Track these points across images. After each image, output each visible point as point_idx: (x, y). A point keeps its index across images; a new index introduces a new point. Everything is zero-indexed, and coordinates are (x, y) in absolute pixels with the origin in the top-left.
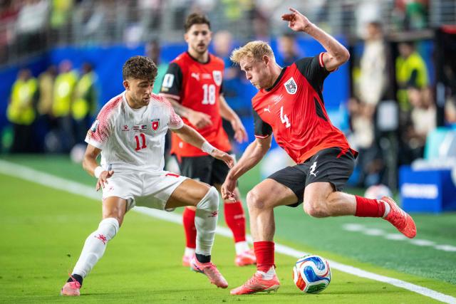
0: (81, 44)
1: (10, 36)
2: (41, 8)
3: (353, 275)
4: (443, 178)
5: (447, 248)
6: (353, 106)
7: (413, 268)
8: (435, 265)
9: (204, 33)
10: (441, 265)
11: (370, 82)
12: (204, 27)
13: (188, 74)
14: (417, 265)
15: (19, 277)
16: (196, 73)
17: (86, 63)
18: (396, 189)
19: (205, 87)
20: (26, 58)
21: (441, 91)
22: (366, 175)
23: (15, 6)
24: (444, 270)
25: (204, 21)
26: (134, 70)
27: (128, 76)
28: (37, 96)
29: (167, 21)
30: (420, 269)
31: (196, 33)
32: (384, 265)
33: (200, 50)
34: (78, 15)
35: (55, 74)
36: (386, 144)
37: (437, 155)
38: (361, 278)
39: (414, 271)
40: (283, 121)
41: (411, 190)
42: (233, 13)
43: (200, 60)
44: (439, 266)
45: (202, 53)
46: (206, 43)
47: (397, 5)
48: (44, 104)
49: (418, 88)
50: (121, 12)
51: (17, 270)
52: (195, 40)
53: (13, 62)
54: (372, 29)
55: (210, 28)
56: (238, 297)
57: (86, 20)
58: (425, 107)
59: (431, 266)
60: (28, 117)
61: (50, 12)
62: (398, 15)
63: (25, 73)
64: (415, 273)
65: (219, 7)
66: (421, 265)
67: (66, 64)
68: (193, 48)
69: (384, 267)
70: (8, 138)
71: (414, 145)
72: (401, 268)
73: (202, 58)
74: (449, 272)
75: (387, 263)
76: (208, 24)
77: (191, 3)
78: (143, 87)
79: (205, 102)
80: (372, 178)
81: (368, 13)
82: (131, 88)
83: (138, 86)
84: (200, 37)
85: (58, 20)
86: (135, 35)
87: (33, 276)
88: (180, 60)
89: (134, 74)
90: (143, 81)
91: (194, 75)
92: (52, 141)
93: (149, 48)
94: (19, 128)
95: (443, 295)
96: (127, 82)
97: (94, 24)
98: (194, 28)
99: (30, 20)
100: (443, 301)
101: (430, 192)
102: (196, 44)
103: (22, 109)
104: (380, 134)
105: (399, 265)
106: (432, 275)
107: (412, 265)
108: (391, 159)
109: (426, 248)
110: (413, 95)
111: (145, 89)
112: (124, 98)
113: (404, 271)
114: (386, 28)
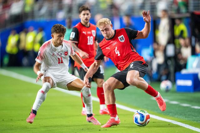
0: (38, 19)
1: (7, 16)
2: (21, 4)
3: (155, 119)
4: (194, 77)
5: (196, 107)
6: (156, 46)
7: (181, 116)
8: (191, 115)
9: (88, 14)
10: (193, 114)
11: (163, 36)
12: (88, 12)
13: (81, 32)
14: (183, 114)
15: (11, 120)
16: (85, 32)
17: (40, 27)
18: (174, 82)
19: (88, 37)
20: (14, 26)
21: (193, 39)
22: (161, 76)
23: (9, 3)
24: (195, 117)
25: (87, 9)
26: (56, 30)
27: (53, 32)
28: (19, 42)
29: (75, 9)
30: (184, 116)
31: (84, 15)
32: (168, 115)
33: (86, 22)
34: (36, 7)
35: (27, 32)
36: (170, 63)
37: (192, 67)
38: (159, 120)
39: (182, 117)
40: (117, 53)
41: (180, 82)
42: (103, 6)
43: (86, 26)
44: (193, 115)
45: (87, 23)
46: (88, 19)
47: (175, 2)
48: (22, 45)
49: (184, 38)
50: (55, 5)
51: (10, 117)
52: (84, 17)
53: (9, 27)
54: (164, 13)
55: (90, 12)
56: (106, 128)
57: (40, 9)
58: (186, 46)
59: (189, 115)
60: (15, 51)
61: (24, 6)
62: (175, 7)
63: (13, 32)
64: (182, 118)
65: (97, 3)
66: (185, 115)
67: (31, 28)
68: (83, 21)
69: (169, 116)
70: (6, 60)
71: (182, 63)
72: (176, 116)
73: (87, 25)
74: (197, 118)
75: (170, 114)
76: (89, 10)
77: (85, 1)
78: (60, 37)
79: (89, 44)
80: (164, 77)
81: (162, 6)
82: (54, 38)
83: (58, 36)
84: (86, 16)
85: (28, 9)
86: (61, 15)
87: (17, 119)
88: (77, 26)
89: (56, 31)
90: (60, 34)
91: (84, 32)
92: (25, 61)
93: (67, 21)
94: (11, 56)
95: (194, 128)
96: (53, 35)
97: (44, 11)
98: (83, 12)
99: (16, 9)
100: (194, 130)
101: (189, 83)
102: (84, 19)
103: (12, 47)
104: (167, 58)
105: (175, 115)
106: (190, 119)
107: (181, 115)
108: (172, 69)
109: (187, 107)
110: (182, 41)
111: (60, 38)
112: (51, 42)
113: (178, 117)
114: (170, 12)
